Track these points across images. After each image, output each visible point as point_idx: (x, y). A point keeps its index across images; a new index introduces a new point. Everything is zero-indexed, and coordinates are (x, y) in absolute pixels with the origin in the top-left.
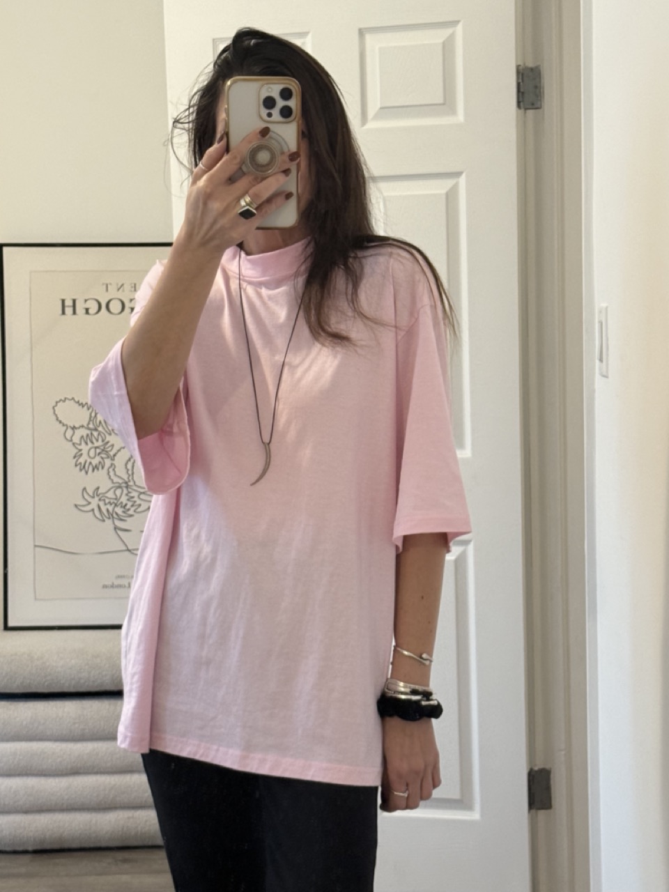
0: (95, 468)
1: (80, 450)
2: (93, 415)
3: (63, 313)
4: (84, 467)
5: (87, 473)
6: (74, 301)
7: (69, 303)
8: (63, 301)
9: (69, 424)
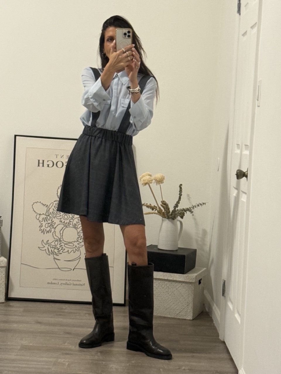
0: (48, 232)
1: (42, 224)
3: (39, 166)
4: (43, 231)
5: (44, 234)
6: (43, 161)
7: (41, 162)
8: (39, 161)
9: (38, 213)
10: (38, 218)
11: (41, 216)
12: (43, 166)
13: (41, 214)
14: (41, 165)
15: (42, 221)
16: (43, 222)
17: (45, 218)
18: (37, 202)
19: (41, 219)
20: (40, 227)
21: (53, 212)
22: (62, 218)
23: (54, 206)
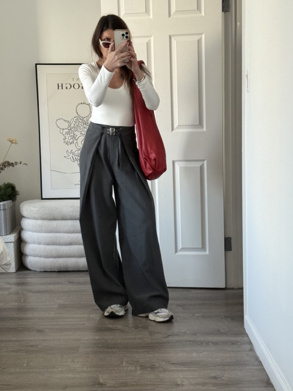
0: (71, 143)
1: (66, 137)
2: (70, 124)
3: (58, 88)
4: (67, 143)
5: (68, 145)
6: (62, 84)
7: (60, 85)
8: (58, 84)
9: (61, 128)
10: (61, 133)
11: (64, 130)
12: (62, 88)
13: (64, 128)
14: (60, 88)
15: (65, 134)
16: (66, 136)
17: (68, 132)
18: (60, 119)
19: (64, 133)
20: (64, 139)
21: (74, 127)
22: (82, 131)
23: (75, 122)
